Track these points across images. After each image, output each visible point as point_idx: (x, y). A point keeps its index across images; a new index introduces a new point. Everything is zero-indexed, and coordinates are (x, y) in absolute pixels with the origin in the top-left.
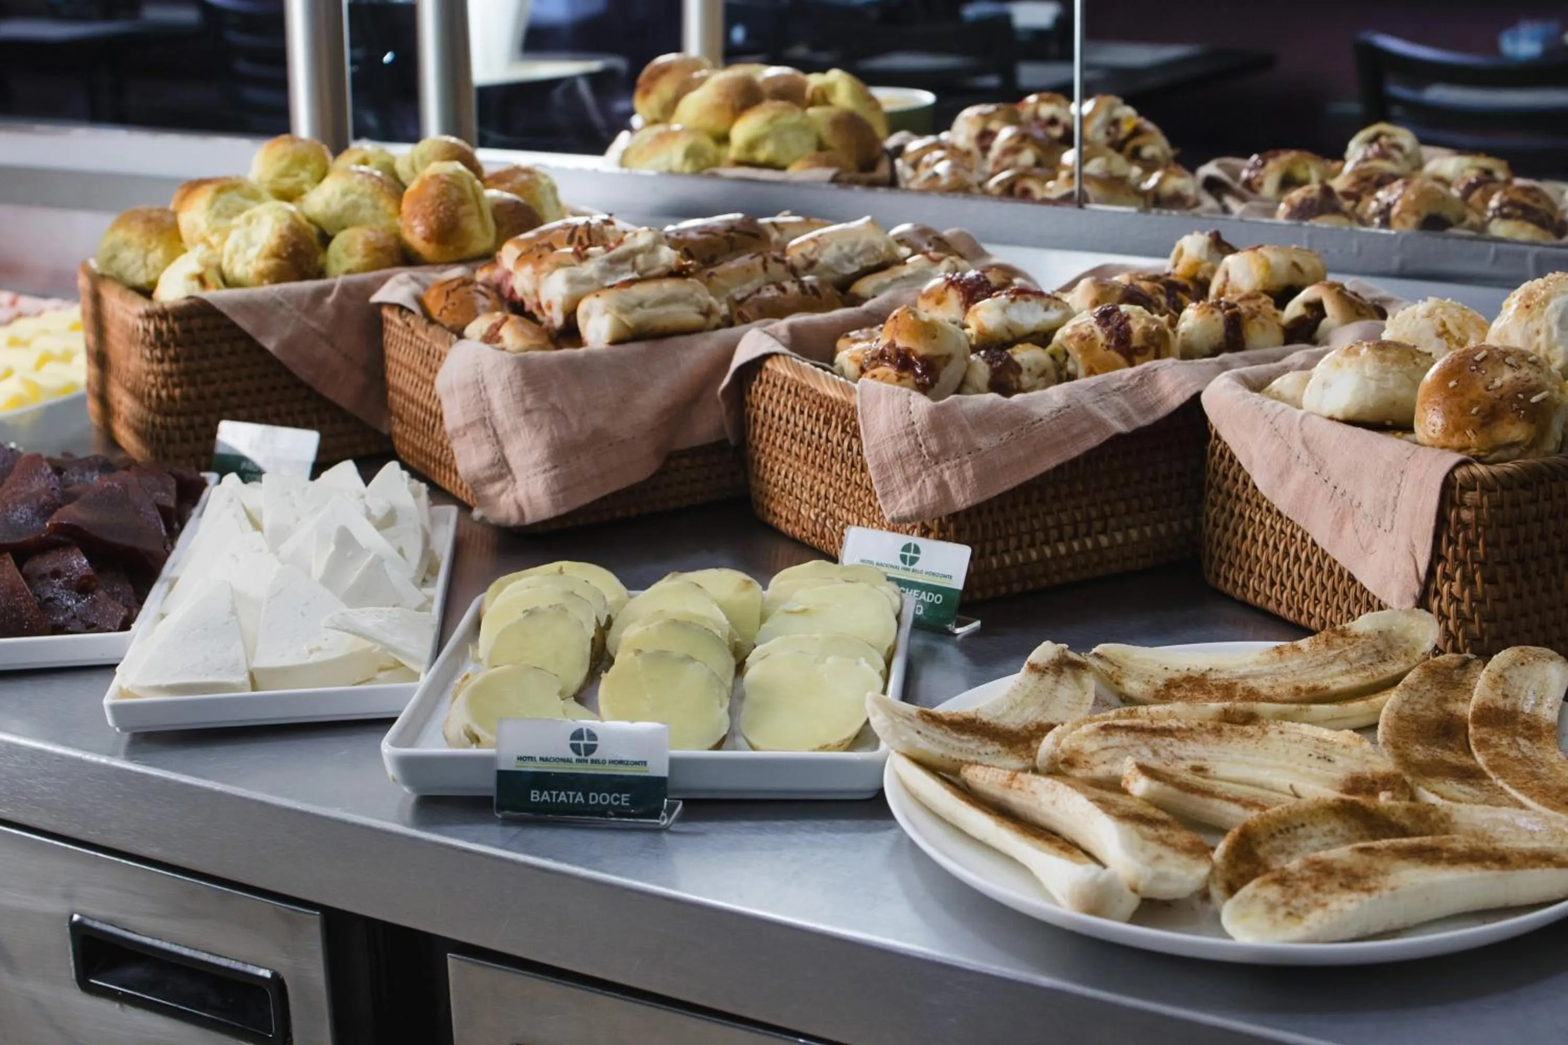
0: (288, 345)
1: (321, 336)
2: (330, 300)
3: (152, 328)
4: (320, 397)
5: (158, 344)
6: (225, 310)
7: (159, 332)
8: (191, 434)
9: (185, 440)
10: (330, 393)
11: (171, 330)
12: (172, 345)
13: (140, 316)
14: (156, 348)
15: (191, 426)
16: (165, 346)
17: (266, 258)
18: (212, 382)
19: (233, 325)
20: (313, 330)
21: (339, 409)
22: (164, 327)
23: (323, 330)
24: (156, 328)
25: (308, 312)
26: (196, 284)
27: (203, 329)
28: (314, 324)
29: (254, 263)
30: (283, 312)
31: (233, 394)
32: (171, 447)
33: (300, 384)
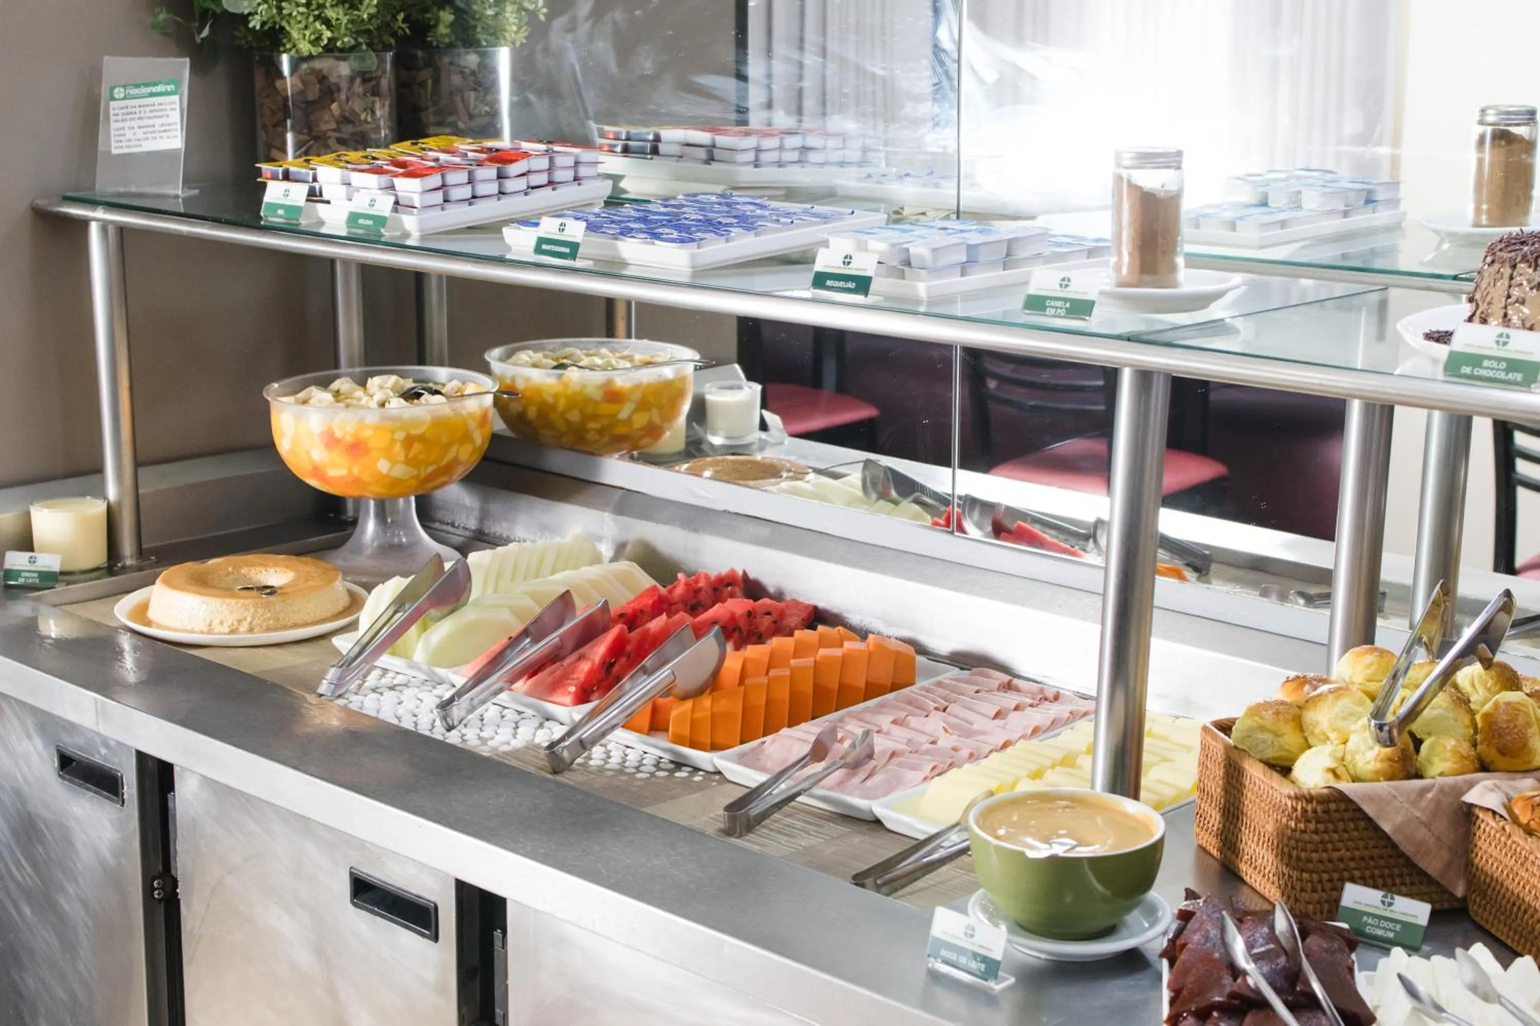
0: (1398, 829)
1: (1422, 822)
2: (1430, 795)
3: (1299, 808)
4: (1414, 866)
5: (1303, 820)
6: (1355, 799)
7: (1305, 811)
8: (1320, 888)
9: (1314, 890)
10: (1422, 865)
11: (1315, 811)
12: (1314, 821)
13: (1290, 797)
14: (1300, 822)
15: (1320, 881)
16: (1308, 821)
17: (1381, 761)
18: (1339, 850)
19: (1359, 810)
20: (1417, 818)
21: (1426, 874)
22: (1309, 808)
23: (1424, 819)
24: (1302, 808)
25: (1414, 803)
26: (1331, 776)
27: (1337, 811)
28: (1418, 814)
29: (1372, 763)
30: (1396, 803)
31: (1352, 859)
32: (1304, 894)
33: (1402, 855)
